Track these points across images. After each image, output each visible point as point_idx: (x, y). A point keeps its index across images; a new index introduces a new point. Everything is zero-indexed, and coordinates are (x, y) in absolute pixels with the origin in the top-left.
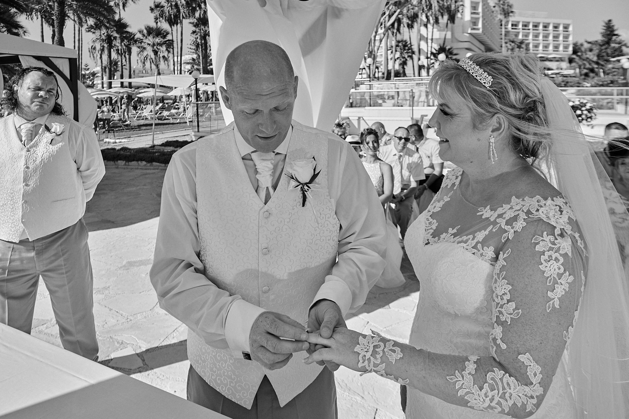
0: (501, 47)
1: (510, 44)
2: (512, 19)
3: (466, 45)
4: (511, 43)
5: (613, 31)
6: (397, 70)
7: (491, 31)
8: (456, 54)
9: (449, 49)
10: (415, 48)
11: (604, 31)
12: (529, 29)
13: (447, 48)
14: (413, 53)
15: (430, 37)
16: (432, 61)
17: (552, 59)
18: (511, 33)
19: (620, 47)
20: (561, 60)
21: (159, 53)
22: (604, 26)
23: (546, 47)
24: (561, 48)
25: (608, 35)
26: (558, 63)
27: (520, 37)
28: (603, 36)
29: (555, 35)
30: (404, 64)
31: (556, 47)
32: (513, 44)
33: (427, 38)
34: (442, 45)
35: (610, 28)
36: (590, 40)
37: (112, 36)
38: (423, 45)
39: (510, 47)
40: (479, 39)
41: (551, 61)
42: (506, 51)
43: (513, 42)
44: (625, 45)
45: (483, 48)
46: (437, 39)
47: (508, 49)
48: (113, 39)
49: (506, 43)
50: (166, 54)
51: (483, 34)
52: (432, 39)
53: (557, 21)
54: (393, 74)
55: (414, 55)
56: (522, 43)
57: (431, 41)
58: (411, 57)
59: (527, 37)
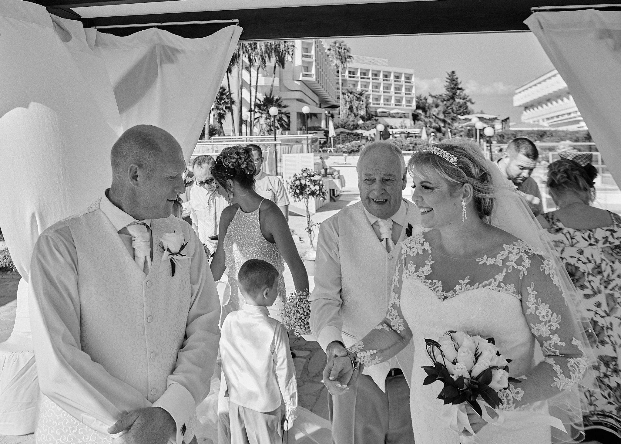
0: (338, 98)
1: (349, 96)
2: (350, 65)
3: (298, 95)
4: (349, 94)
5: (456, 84)
6: (212, 126)
7: (326, 78)
8: (285, 107)
9: (277, 100)
10: (235, 97)
11: (448, 84)
12: (369, 79)
13: (275, 98)
14: (233, 102)
15: (254, 83)
16: (257, 115)
17: (394, 115)
18: (349, 82)
19: (465, 103)
20: (404, 116)
22: (447, 78)
23: (388, 100)
24: (404, 102)
25: (453, 89)
26: (401, 120)
27: (359, 87)
28: (446, 89)
29: (397, 86)
30: (221, 116)
31: (399, 101)
32: (351, 96)
33: (250, 84)
34: (268, 95)
35: (454, 80)
36: (433, 94)
38: (245, 94)
39: (349, 100)
40: (312, 88)
41: (394, 117)
42: (343, 104)
43: (351, 93)
44: (470, 101)
45: (317, 99)
46: (262, 86)
47: (346, 101)
49: (343, 94)
51: (317, 82)
52: (257, 87)
53: (399, 70)
54: (207, 131)
55: (233, 106)
56: (361, 94)
57: (255, 90)
58: (230, 109)
59: (366, 88)
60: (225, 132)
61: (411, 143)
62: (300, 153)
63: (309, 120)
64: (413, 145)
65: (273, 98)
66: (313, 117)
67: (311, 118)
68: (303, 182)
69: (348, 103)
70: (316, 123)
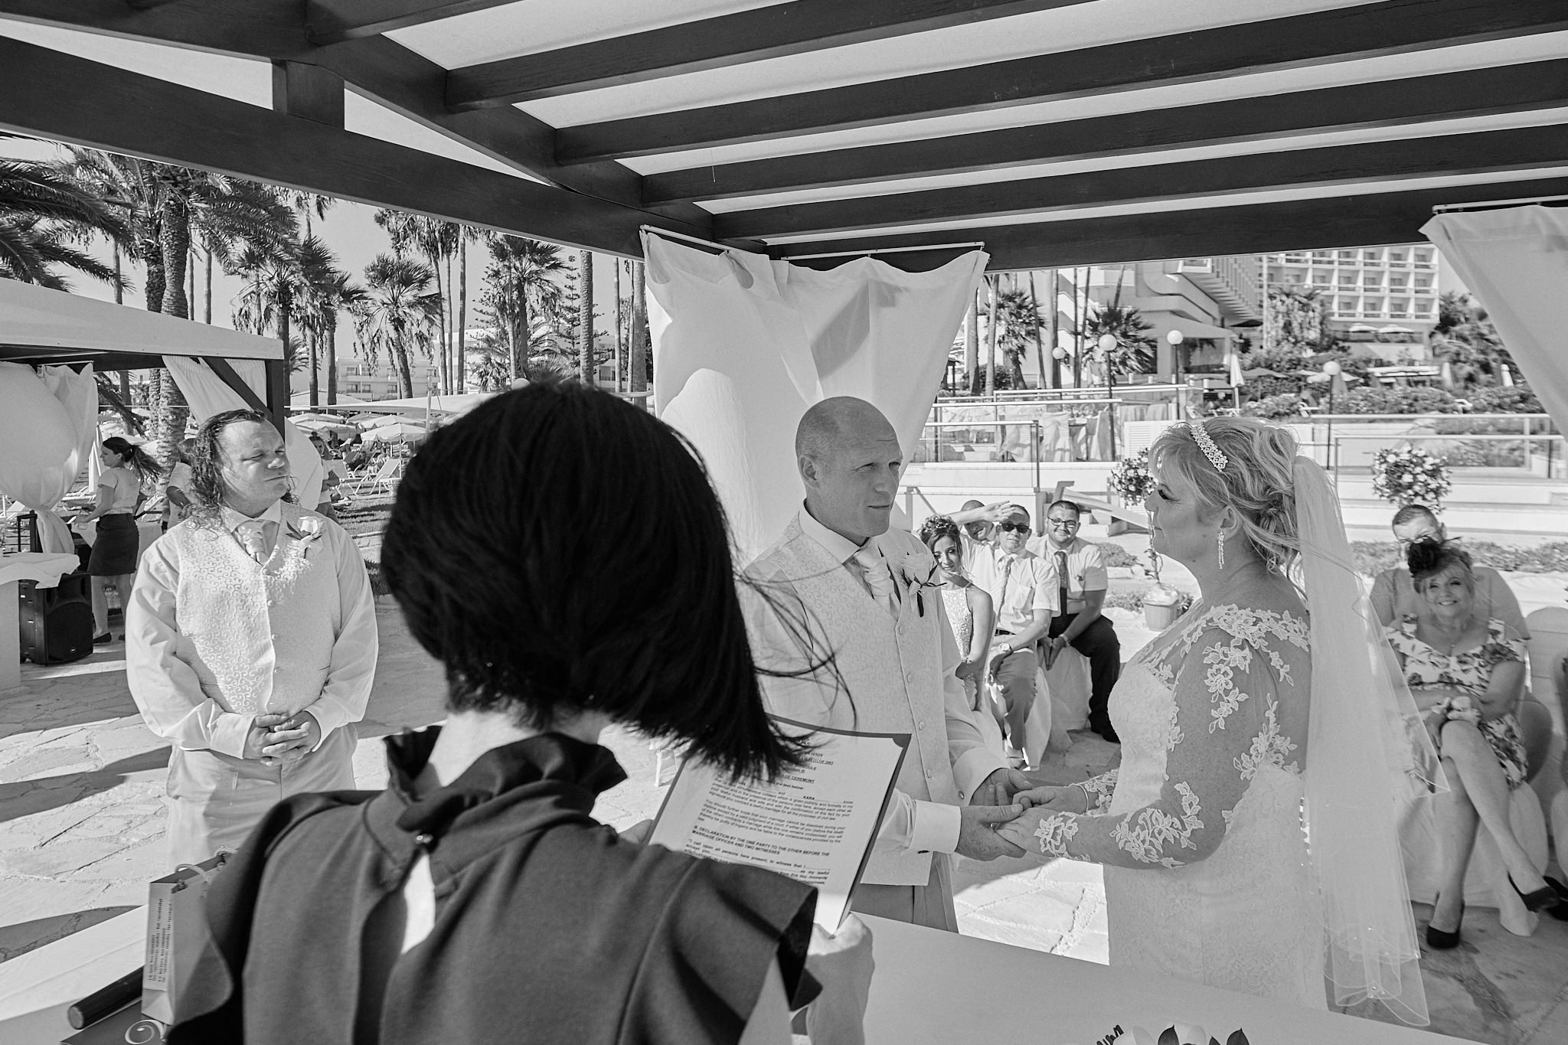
0: (1261, 306)
1: (1283, 302)
3: (1174, 303)
4: (1284, 298)
6: (1000, 368)
7: (1235, 266)
8: (1145, 328)
9: (1130, 315)
10: (1045, 312)
12: (1331, 263)
13: (1126, 311)
14: (1041, 323)
15: (1081, 283)
16: (1088, 344)
17: (1387, 337)
18: (1285, 272)
20: (1411, 338)
21: (407, 326)
23: (1374, 306)
24: (1411, 309)
26: (1402, 347)
27: (1309, 282)
29: (1396, 276)
30: (1018, 351)
31: (1399, 307)
32: (1289, 301)
33: (1075, 285)
34: (1112, 304)
37: (290, 283)
38: (1065, 304)
39: (1283, 309)
40: (1204, 287)
41: (1387, 341)
42: (1271, 318)
43: (1288, 295)
45: (1214, 310)
46: (1099, 288)
47: (1278, 312)
48: (293, 291)
49: (1271, 297)
50: (424, 327)
51: (1215, 274)
52: (1087, 290)
54: (989, 379)
55: (1041, 330)
56: (1310, 297)
57: (1084, 295)
58: (1034, 334)
59: (1324, 282)
60: (1026, 379)
61: (1405, 398)
62: (1163, 419)
63: (1198, 351)
64: (1410, 401)
65: (1120, 311)
66: (1205, 346)
67: (1201, 347)
68: (1142, 472)
69: (1280, 316)
70: (1212, 358)
